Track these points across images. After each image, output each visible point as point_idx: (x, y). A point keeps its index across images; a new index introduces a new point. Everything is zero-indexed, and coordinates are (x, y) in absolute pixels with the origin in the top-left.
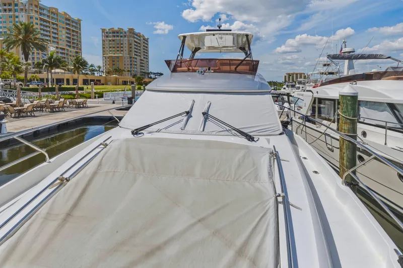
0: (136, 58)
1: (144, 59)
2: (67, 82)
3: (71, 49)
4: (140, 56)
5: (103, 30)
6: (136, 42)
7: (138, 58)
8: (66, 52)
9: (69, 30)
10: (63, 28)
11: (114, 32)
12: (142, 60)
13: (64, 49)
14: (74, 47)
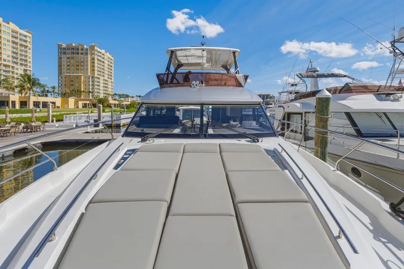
0: (99, 78)
1: (108, 79)
2: (12, 105)
3: (19, 66)
4: (103, 76)
5: (60, 46)
6: (100, 61)
7: (102, 78)
8: (11, 69)
9: (16, 43)
10: (8, 41)
11: (73, 49)
12: (106, 80)
13: (9, 66)
14: (21, 64)
